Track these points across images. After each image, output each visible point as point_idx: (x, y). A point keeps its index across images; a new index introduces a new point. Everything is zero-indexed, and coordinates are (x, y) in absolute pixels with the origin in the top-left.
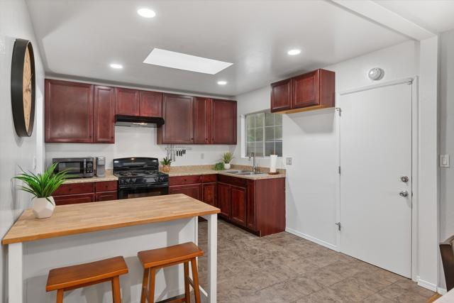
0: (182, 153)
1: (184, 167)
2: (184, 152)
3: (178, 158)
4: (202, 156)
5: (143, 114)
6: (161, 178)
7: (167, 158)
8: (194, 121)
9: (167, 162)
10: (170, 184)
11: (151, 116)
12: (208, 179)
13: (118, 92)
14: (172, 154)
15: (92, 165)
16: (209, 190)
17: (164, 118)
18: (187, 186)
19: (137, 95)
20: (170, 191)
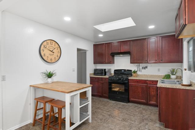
0: (145, 68)
1: (146, 75)
2: (146, 67)
3: (143, 70)
4: (159, 70)
5: (122, 51)
6: (124, 79)
7: (135, 70)
8: (148, 51)
9: (135, 72)
10: (129, 82)
11: (125, 51)
12: (151, 83)
13: (112, 44)
14: (139, 69)
15: (103, 71)
16: (153, 89)
17: (131, 51)
18: (138, 85)
19: (119, 43)
20: (129, 85)
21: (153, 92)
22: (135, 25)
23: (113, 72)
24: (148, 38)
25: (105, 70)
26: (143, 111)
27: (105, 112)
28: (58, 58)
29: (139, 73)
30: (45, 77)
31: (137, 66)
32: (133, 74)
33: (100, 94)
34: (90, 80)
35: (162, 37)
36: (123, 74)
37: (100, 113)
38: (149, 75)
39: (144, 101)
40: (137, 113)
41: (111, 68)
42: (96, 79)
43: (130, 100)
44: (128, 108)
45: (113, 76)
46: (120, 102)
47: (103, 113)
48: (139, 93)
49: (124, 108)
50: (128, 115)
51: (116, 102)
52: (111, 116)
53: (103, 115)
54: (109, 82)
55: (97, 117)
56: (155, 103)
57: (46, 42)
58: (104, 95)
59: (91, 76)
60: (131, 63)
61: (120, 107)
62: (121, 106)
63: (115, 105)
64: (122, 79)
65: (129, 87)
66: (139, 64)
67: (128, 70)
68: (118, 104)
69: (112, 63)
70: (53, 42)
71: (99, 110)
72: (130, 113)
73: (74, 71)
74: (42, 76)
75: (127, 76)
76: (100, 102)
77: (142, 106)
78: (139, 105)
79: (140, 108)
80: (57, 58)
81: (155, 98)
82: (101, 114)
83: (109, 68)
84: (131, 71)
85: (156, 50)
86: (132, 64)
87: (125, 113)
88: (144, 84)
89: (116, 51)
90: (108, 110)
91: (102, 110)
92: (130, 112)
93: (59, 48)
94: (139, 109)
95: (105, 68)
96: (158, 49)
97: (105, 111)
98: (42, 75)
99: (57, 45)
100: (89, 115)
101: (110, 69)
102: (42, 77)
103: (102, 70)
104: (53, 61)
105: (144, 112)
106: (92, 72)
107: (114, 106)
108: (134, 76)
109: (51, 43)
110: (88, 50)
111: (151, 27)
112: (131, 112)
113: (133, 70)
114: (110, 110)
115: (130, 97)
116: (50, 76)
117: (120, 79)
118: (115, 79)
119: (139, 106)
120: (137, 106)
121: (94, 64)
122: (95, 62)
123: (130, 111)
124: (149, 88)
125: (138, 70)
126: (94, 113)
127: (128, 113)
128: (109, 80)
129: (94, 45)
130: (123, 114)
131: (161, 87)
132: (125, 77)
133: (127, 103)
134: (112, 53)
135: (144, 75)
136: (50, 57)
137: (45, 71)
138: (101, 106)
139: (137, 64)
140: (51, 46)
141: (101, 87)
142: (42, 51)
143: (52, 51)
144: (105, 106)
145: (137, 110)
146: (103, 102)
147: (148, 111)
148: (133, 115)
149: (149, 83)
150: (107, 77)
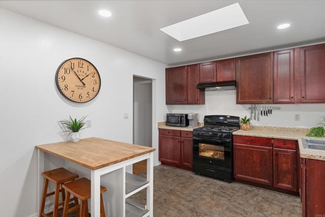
0: (267, 113)
1: (270, 128)
2: (270, 112)
3: (263, 118)
4: (297, 117)
5: (220, 80)
6: (224, 135)
7: (246, 118)
8: (273, 79)
9: (246, 121)
10: (234, 141)
11: (226, 80)
12: (282, 144)
13: (201, 66)
14: (253, 115)
15: (184, 119)
16: (284, 157)
17: (237, 80)
18: (253, 148)
19: (214, 65)
20: (234, 147)
21: (287, 163)
22: (248, 23)
23: (201, 121)
24: (274, 52)
25: (187, 115)
26: (264, 204)
27: (183, 202)
28: (95, 93)
29: (253, 122)
30: (67, 129)
31: (249, 108)
32: (241, 124)
33: (177, 162)
34: (159, 134)
35: (306, 49)
36: (221, 124)
37: (173, 204)
38: (275, 127)
39: (266, 181)
40: (251, 209)
41: (199, 113)
42: (169, 133)
43: (236, 177)
44: (232, 194)
45: (202, 128)
46: (215, 181)
47: (179, 203)
48: (254, 165)
49: (223, 195)
50: (231, 211)
51: (208, 179)
52: (196, 213)
53: (179, 210)
54: (194, 140)
55: (165, 214)
56: (290, 186)
57: (69, 63)
58: (185, 163)
59: (160, 127)
60: (238, 103)
61: (214, 192)
62: (218, 189)
63: (204, 185)
64: (219, 134)
65: (234, 151)
66: (254, 105)
67: (232, 117)
68: (211, 183)
69: (200, 104)
70: (85, 63)
71: (173, 198)
72: (237, 208)
73: (126, 118)
74: (61, 127)
75: (230, 129)
76: (176, 178)
77: (261, 191)
78: (254, 188)
79: (257, 195)
80: (92, 94)
81: (289, 176)
82: (175, 207)
83: (195, 112)
84: (238, 118)
85: (292, 77)
86: (240, 106)
87: (225, 207)
88: (266, 145)
89: (209, 80)
90: (189, 198)
91: (178, 196)
92: (235, 204)
93: (96, 75)
94: (255, 199)
95: (186, 113)
96: (297, 74)
97: (184, 199)
98: (61, 125)
99: (92, 70)
100: (147, 211)
101: (196, 115)
102: (62, 131)
103: (181, 116)
104: (84, 99)
105: (266, 206)
106: (163, 120)
107: (202, 188)
108: (244, 130)
109: (80, 66)
110: (155, 80)
111: (284, 26)
112: (238, 205)
113: (242, 117)
114: (194, 196)
115: (236, 170)
116: (75, 127)
117: (215, 135)
118: (205, 134)
119: (255, 190)
120: (250, 191)
121: (167, 104)
122: (169, 102)
123: (235, 201)
124: (277, 155)
125: (251, 116)
126: (161, 203)
127: (231, 206)
128: (194, 135)
129: (166, 69)
130: (220, 209)
131: (309, 159)
132: (225, 130)
133: (230, 182)
134: (200, 84)
135: (265, 127)
136: (78, 92)
137: (68, 119)
138: (177, 188)
139: (249, 106)
140: (81, 71)
141: (179, 149)
142: (60, 80)
143: (81, 81)
144: (184, 187)
145: (251, 202)
146: (182, 179)
147: (273, 203)
148: (243, 213)
149: (276, 144)
150: (190, 129)
